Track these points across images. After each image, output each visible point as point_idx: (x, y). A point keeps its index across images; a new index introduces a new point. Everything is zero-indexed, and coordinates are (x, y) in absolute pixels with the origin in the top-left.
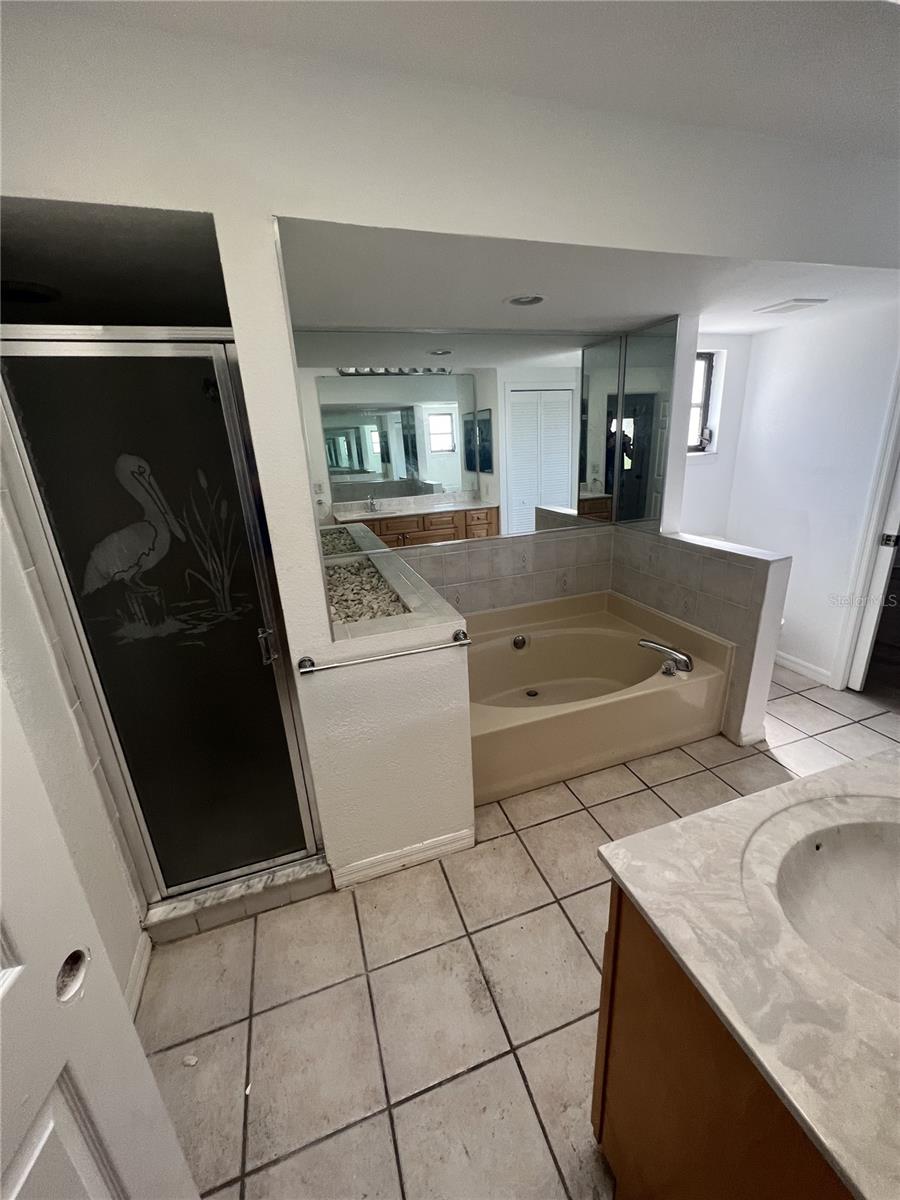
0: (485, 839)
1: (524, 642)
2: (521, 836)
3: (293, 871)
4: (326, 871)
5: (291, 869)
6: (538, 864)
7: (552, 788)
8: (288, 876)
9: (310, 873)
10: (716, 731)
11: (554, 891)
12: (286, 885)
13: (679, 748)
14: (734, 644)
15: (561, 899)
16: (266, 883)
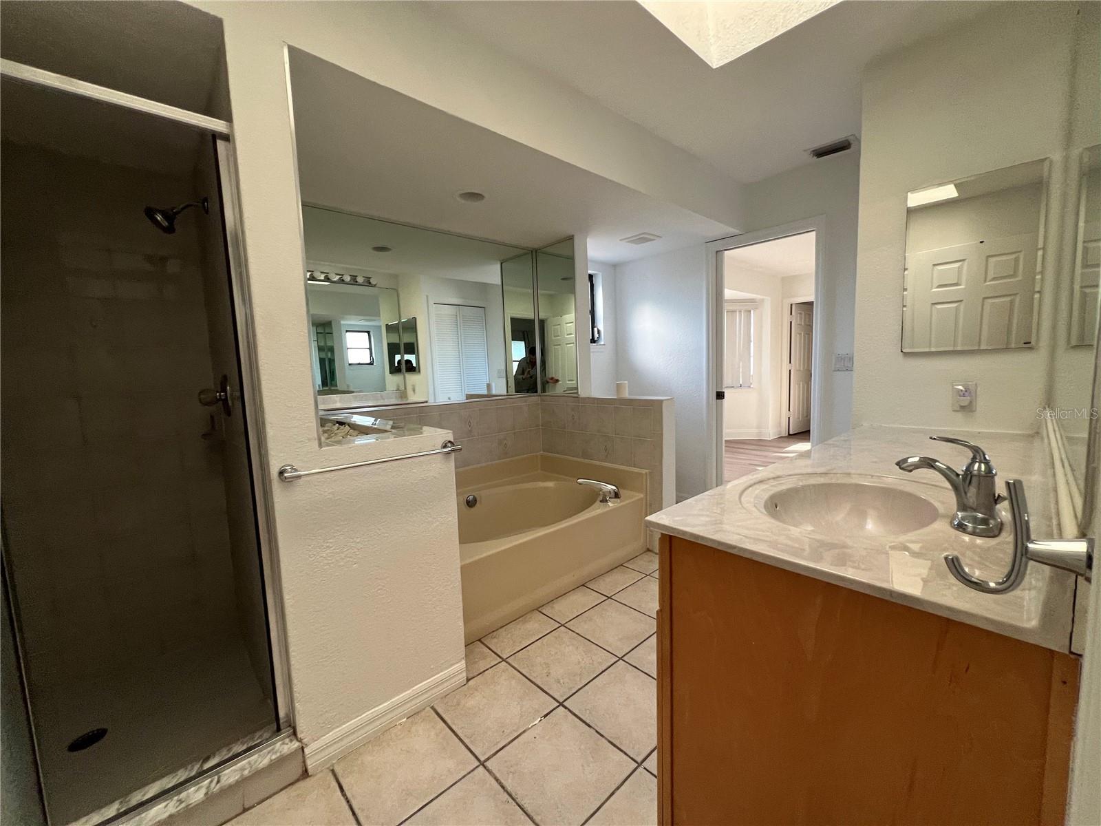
0: (475, 674)
1: (476, 501)
2: (510, 662)
3: (249, 763)
4: (296, 750)
5: (246, 761)
6: (534, 680)
7: (528, 616)
8: (243, 769)
9: (274, 757)
10: (645, 549)
11: (556, 697)
12: (238, 784)
13: (622, 565)
14: (647, 471)
15: (563, 702)
16: (208, 788)
